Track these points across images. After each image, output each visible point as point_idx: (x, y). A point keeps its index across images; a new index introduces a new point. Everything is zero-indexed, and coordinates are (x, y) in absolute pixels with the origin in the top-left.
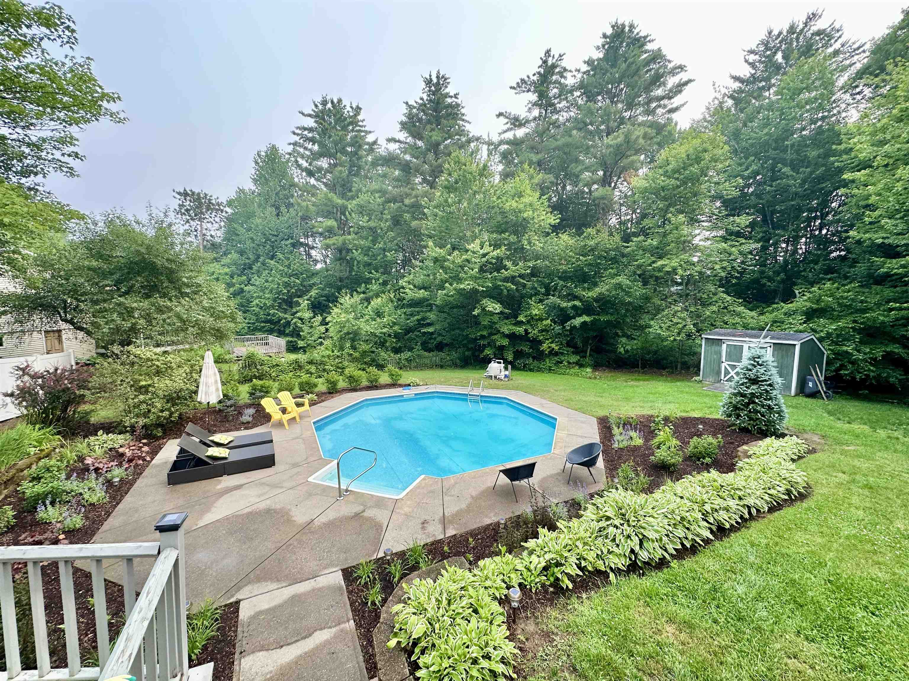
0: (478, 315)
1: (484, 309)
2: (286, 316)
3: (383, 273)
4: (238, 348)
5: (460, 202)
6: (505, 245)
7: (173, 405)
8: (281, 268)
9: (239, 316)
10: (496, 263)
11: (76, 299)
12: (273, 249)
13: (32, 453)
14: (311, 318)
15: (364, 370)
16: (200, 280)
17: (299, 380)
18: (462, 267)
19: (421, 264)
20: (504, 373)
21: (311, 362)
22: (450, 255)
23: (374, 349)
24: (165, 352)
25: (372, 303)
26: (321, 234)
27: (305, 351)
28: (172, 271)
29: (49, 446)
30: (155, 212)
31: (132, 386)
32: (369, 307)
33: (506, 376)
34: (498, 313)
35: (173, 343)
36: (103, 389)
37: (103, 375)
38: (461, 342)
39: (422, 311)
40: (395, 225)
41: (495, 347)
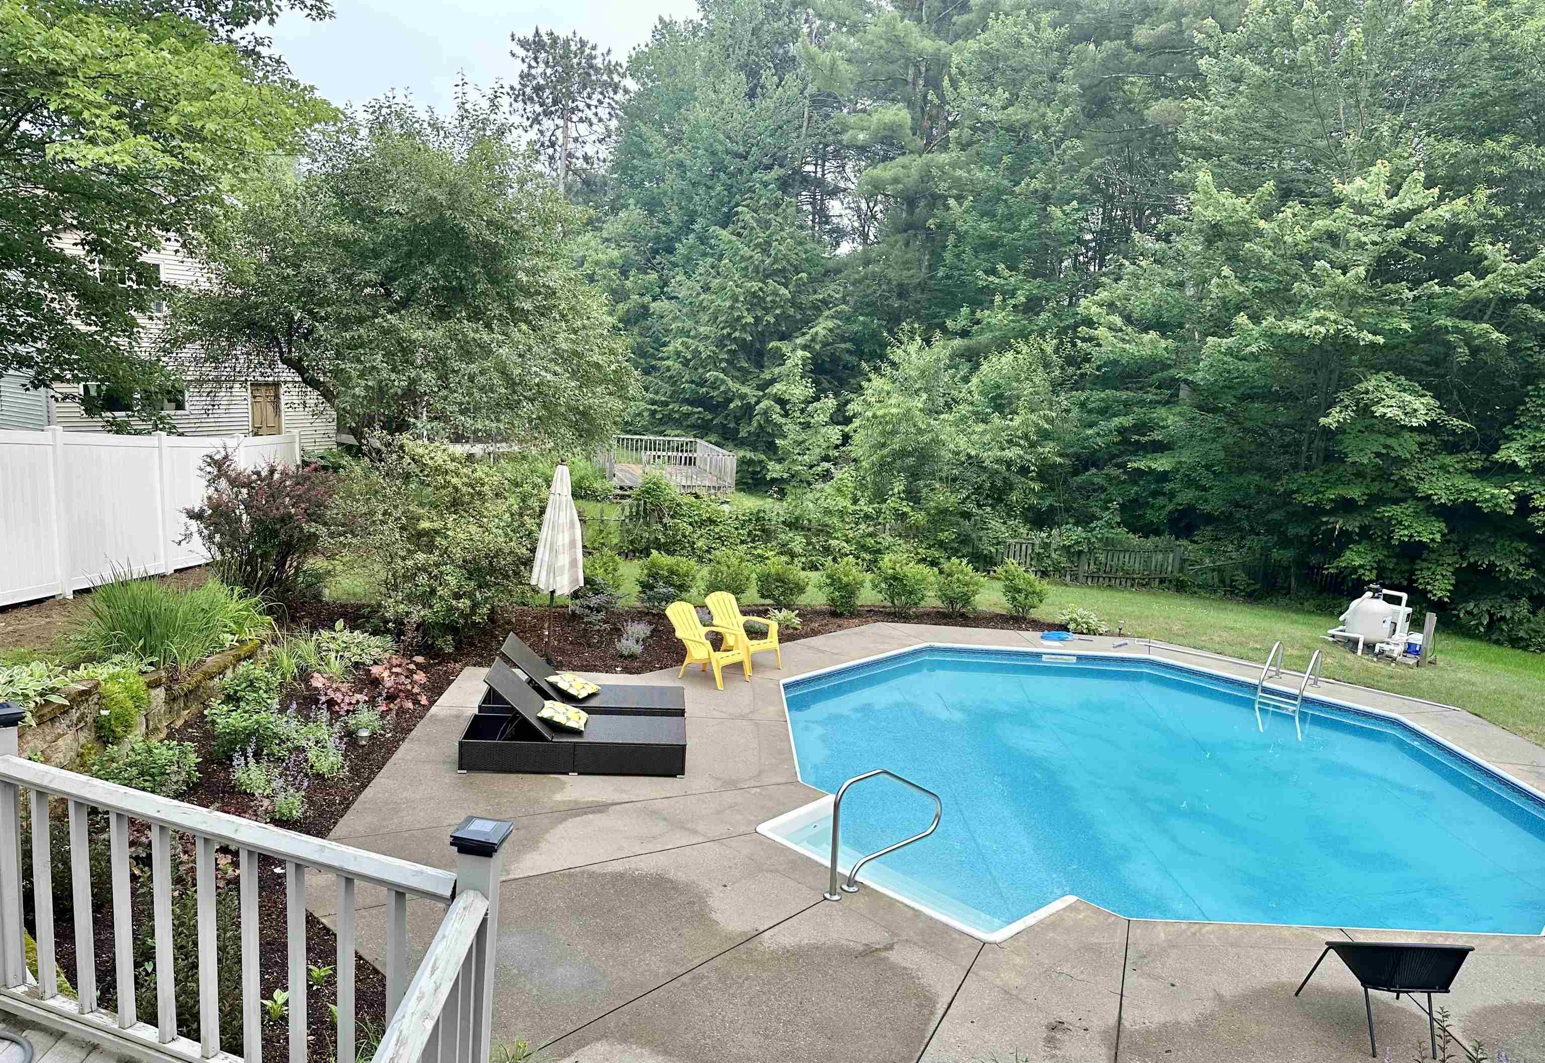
0: (1342, 429)
1: (1364, 411)
2: (745, 390)
3: (1032, 274)
4: (624, 466)
5: (1336, 24)
6: (1490, 181)
7: (480, 587)
8: (746, 251)
9: (634, 382)
10: (1441, 248)
11: (311, 312)
12: (731, 195)
13: (227, 644)
14: (808, 402)
15: (934, 563)
16: (554, 278)
17: (759, 568)
18: (1306, 259)
19: (1160, 246)
20: (1403, 636)
21: (794, 525)
22: (1267, 215)
23: (971, 507)
24: (470, 457)
25: (985, 367)
26: (862, 149)
27: (782, 493)
28: (494, 254)
29: (253, 636)
30: (473, 96)
31: (403, 528)
32: (975, 380)
33: (1410, 649)
34: (1420, 429)
35: (488, 437)
36: (349, 526)
37: (350, 495)
38: (1262, 513)
39: (1142, 403)
40: (1091, 116)
41: (1387, 544)
